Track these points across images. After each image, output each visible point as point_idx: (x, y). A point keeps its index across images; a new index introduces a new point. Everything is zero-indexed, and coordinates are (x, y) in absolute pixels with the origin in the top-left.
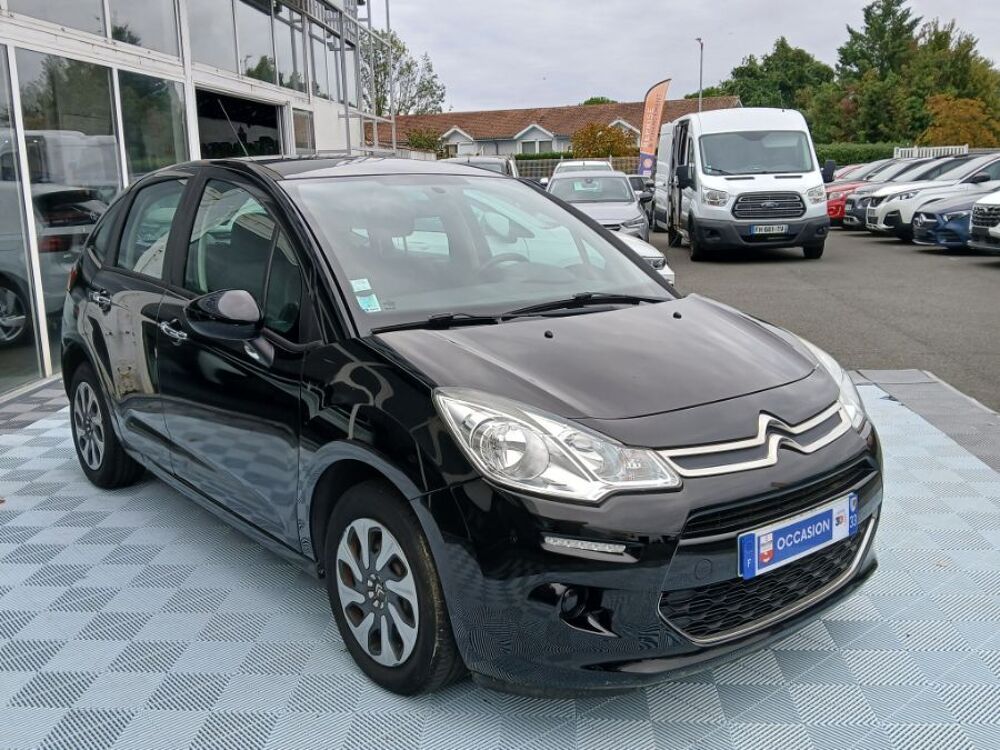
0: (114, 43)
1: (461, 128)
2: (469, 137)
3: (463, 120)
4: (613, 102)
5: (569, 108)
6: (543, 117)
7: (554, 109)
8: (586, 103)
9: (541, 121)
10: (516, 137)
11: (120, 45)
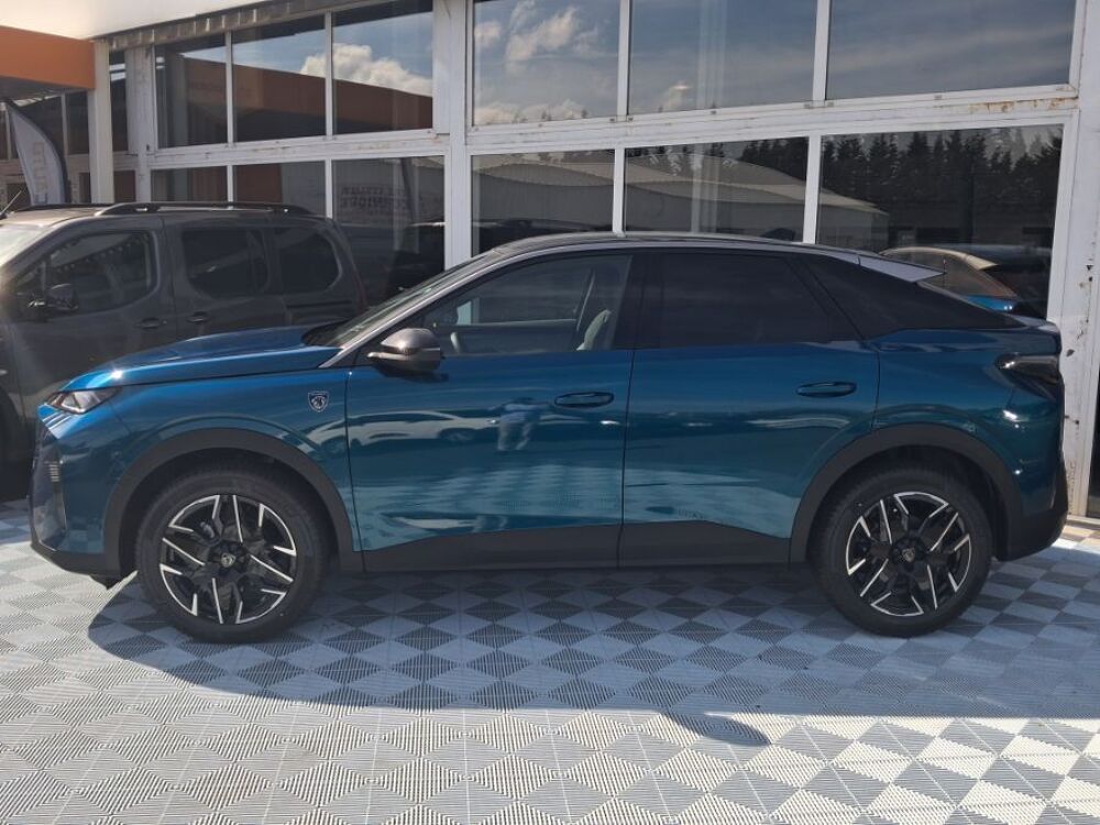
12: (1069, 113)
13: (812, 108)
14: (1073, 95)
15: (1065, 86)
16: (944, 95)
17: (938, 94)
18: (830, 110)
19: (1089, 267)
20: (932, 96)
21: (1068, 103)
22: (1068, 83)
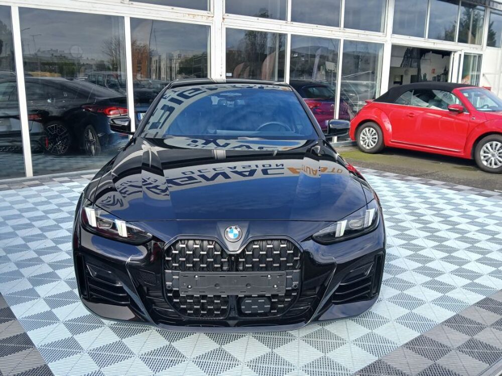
11: (348, 30)
12: (211, 22)
13: (124, 3)
14: (213, 16)
15: (209, 12)
16: (175, 8)
17: (172, 7)
18: (131, 6)
19: (221, 75)
20: (170, 7)
21: (210, 18)
22: (210, 10)
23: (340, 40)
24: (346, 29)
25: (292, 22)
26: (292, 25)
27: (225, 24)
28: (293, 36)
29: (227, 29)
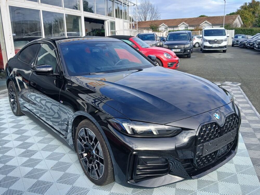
0: (65, 9)
1: (165, 23)
2: (167, 26)
3: (165, 21)
4: (207, 16)
5: (193, 18)
6: (186, 20)
7: (189, 18)
8: (200, 17)
9: (186, 21)
10: (178, 26)
11: (66, 9)
23: (63, 14)
24: (65, 8)
25: (41, 3)
26: (41, 5)
27: (8, 3)
28: (43, 11)
29: (9, 6)
